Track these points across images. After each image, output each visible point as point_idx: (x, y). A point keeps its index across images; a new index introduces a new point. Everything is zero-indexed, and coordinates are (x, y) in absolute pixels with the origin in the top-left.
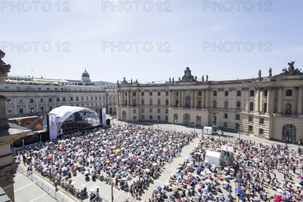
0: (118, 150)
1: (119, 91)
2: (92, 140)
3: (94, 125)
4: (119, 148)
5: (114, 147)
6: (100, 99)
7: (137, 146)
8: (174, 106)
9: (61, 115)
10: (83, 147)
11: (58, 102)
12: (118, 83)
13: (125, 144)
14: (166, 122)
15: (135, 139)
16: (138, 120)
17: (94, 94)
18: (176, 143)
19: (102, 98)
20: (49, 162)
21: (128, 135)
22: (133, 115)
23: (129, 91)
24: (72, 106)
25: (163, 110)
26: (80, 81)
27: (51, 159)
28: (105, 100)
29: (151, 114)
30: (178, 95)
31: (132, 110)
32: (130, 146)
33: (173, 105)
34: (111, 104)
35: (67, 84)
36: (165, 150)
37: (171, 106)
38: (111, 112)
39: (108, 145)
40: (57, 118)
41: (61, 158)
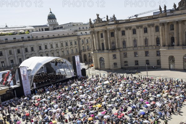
0: (99, 105)
1: (93, 33)
2: (67, 94)
3: (68, 77)
4: (100, 102)
5: (94, 102)
6: (71, 44)
7: (121, 100)
8: (169, 46)
9: (32, 68)
10: (59, 102)
11: (26, 53)
13: (107, 98)
14: (158, 67)
15: (118, 91)
16: (120, 67)
17: (63, 40)
18: (174, 95)
19: (73, 43)
20: (27, 119)
21: (108, 87)
22: (112, 61)
23: (106, 31)
24: (42, 56)
25: (152, 53)
26: (46, 26)
27: (28, 116)
28: (77, 45)
29: (136, 59)
30: (173, 29)
31: (111, 55)
32: (113, 100)
33: (166, 44)
34: (84, 50)
35: (33, 31)
36: (158, 104)
37: (164, 46)
38: (86, 60)
39: (86, 100)
40: (28, 71)
41: (38, 114)
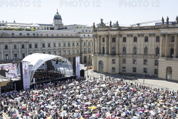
0: (93, 107)
1: (95, 36)
2: (64, 93)
3: (67, 76)
4: (95, 104)
5: (89, 103)
6: (73, 45)
7: (116, 105)
8: (168, 57)
9: (33, 63)
10: (56, 100)
11: (30, 49)
12: (94, 27)
13: (102, 101)
14: (155, 76)
15: (114, 95)
16: (118, 72)
17: (66, 40)
18: (169, 106)
19: (76, 44)
20: (23, 113)
21: (105, 90)
22: (111, 66)
23: (108, 36)
24: (44, 53)
25: (151, 62)
26: (52, 25)
27: (25, 109)
28: (79, 47)
29: (134, 66)
30: (173, 41)
31: (110, 59)
32: (108, 103)
33: (165, 55)
34: (85, 52)
35: (38, 29)
36: (152, 113)
37: (163, 56)
38: (86, 62)
39: (82, 100)
40: (30, 66)
41: (34, 109)
